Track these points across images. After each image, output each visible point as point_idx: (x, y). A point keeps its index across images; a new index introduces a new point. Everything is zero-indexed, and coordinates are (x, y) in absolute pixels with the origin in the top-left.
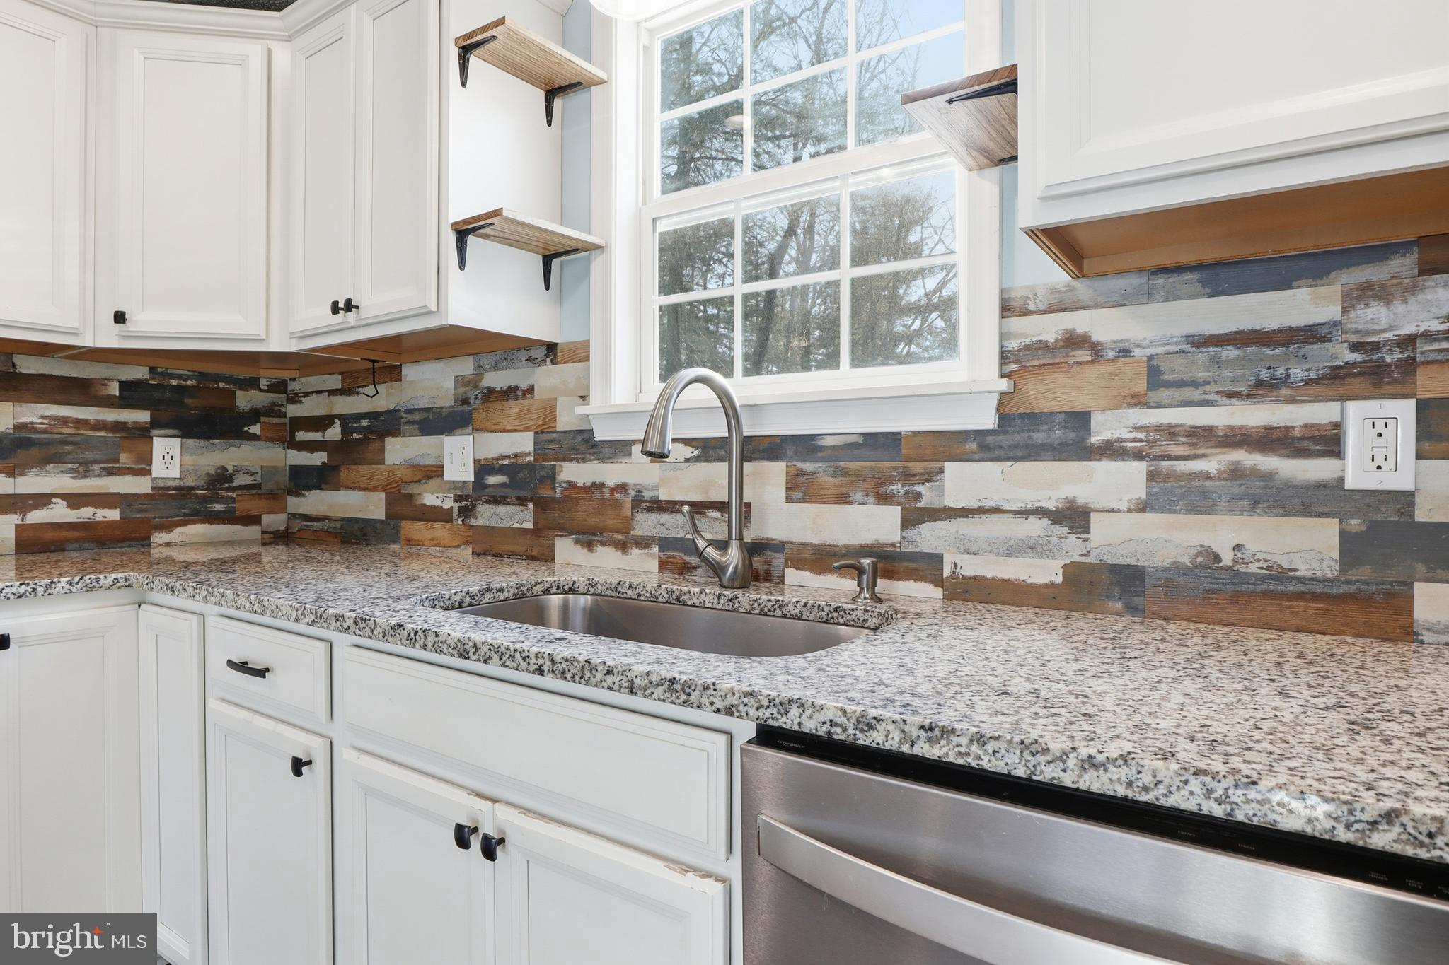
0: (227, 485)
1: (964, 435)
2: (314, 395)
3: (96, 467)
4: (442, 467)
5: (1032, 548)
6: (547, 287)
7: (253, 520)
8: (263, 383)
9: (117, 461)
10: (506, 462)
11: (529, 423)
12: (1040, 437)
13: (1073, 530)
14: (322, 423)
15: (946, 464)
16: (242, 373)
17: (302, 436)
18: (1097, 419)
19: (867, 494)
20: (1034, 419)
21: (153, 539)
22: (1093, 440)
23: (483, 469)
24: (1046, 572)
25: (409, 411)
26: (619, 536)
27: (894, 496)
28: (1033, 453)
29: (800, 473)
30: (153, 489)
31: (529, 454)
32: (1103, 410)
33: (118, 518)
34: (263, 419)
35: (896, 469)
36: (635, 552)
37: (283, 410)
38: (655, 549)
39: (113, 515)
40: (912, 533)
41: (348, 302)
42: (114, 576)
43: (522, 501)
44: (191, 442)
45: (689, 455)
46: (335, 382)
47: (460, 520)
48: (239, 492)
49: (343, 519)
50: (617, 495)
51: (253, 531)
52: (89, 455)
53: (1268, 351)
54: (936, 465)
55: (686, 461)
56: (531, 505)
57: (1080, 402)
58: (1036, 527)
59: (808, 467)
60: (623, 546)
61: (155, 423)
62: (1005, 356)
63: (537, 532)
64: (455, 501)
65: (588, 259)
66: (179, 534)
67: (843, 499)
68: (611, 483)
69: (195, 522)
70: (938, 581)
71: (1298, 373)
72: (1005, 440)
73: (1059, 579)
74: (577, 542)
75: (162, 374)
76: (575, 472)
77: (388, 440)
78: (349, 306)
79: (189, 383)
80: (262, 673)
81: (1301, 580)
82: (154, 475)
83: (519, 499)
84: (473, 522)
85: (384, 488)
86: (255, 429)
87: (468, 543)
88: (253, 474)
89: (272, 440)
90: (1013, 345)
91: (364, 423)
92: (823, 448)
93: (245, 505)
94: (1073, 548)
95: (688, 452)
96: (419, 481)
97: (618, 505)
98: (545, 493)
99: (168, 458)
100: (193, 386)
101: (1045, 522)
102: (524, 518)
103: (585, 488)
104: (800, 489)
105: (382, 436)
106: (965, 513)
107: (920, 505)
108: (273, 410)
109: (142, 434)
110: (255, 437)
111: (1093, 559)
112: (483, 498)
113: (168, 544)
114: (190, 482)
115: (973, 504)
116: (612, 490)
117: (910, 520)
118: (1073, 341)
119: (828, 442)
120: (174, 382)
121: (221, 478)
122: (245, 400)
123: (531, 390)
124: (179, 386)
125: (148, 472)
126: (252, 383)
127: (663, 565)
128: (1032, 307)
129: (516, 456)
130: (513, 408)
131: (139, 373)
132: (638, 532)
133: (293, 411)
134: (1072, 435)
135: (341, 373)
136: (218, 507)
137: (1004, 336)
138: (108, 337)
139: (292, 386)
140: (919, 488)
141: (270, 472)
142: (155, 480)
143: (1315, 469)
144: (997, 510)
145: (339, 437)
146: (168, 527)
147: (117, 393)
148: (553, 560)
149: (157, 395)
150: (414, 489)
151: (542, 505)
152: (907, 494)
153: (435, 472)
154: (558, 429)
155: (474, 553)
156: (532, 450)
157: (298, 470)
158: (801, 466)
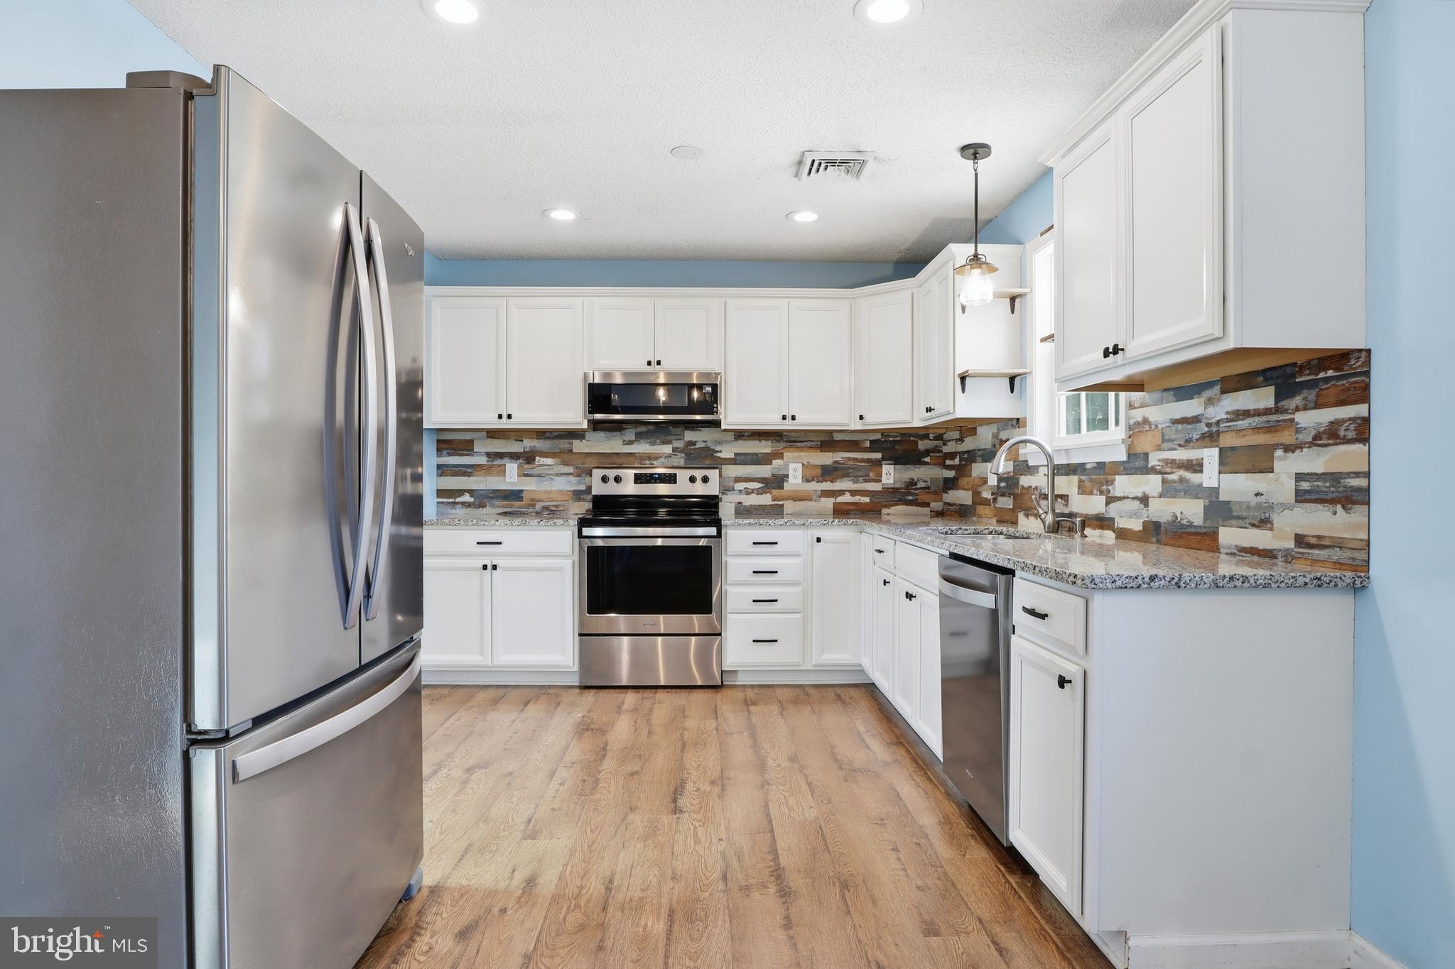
0: (914, 487)
1: (1119, 463)
2: (951, 442)
3: (861, 478)
4: (988, 478)
5: (1136, 514)
6: (1012, 391)
7: (926, 505)
8: (931, 436)
9: (869, 476)
10: (1005, 476)
11: (1011, 456)
12: (1137, 464)
13: (1145, 506)
14: (952, 456)
15: (1117, 476)
16: (922, 433)
17: (948, 462)
18: (1150, 456)
19: (1097, 490)
20: (1135, 456)
21: (882, 511)
22: (1149, 465)
23: (999, 479)
24: (1139, 525)
25: (979, 450)
26: (1034, 512)
27: (1103, 491)
28: (1135, 471)
29: (1081, 481)
30: (882, 488)
31: (1011, 472)
32: (1151, 452)
33: (869, 501)
34: (931, 454)
35: (1104, 478)
37: (941, 449)
39: (867, 500)
40: (1108, 508)
41: (930, 407)
43: (1010, 495)
44: (898, 466)
46: (956, 434)
47: (993, 505)
48: (919, 491)
49: (960, 505)
50: (1034, 492)
51: (926, 510)
52: (859, 474)
53: (1189, 427)
54: (1114, 477)
56: (1012, 497)
57: (1146, 448)
58: (1136, 505)
59: (1083, 478)
60: (1034, 516)
61: (883, 459)
62: (1128, 428)
63: (1013, 510)
64: (992, 495)
65: (1026, 377)
66: (893, 510)
67: (1091, 492)
68: (1032, 486)
69: (899, 505)
70: (1114, 530)
71: (1196, 436)
72: (1129, 465)
73: (1142, 528)
74: (1024, 514)
75: (886, 436)
76: (1024, 481)
77: (973, 464)
78: (931, 409)
79: (898, 439)
80: (883, 552)
81: (1195, 527)
84: (997, 506)
85: (972, 489)
86: (927, 459)
87: (995, 515)
88: (926, 482)
89: (935, 464)
90: (1131, 422)
91: (966, 456)
92: (1086, 469)
93: (923, 497)
94: (1145, 514)
96: (982, 485)
97: (1035, 496)
98: (1016, 490)
99: (888, 474)
100: (899, 441)
101: (1138, 502)
102: (1010, 503)
103: (1026, 488)
104: (1081, 488)
105: (971, 462)
106: (1120, 499)
107: (1110, 495)
108: (936, 450)
109: (878, 464)
110: (927, 463)
111: (1149, 519)
112: (999, 494)
113: (888, 514)
114: (898, 485)
115: (1122, 495)
116: (1033, 489)
117: (1110, 500)
118: (1145, 421)
119: (1088, 466)
120: (891, 439)
121: (912, 483)
122: (923, 445)
124: (893, 441)
125: (881, 481)
126: (926, 437)
128: (1134, 407)
129: (1008, 472)
131: (878, 436)
133: (946, 449)
134: (1144, 463)
136: (910, 498)
137: (1128, 418)
138: (858, 426)
139: (945, 436)
140: (1109, 487)
141: (933, 480)
142: (883, 484)
143: (1193, 478)
144: (1127, 498)
145: (958, 463)
146: (889, 506)
147: (868, 446)
148: (1017, 524)
149: (884, 445)
150: (980, 489)
151: (1016, 496)
152: (1106, 490)
153: (986, 481)
154: (1019, 460)
155: (997, 521)
156: (1012, 470)
157: (946, 480)
158: (1081, 477)
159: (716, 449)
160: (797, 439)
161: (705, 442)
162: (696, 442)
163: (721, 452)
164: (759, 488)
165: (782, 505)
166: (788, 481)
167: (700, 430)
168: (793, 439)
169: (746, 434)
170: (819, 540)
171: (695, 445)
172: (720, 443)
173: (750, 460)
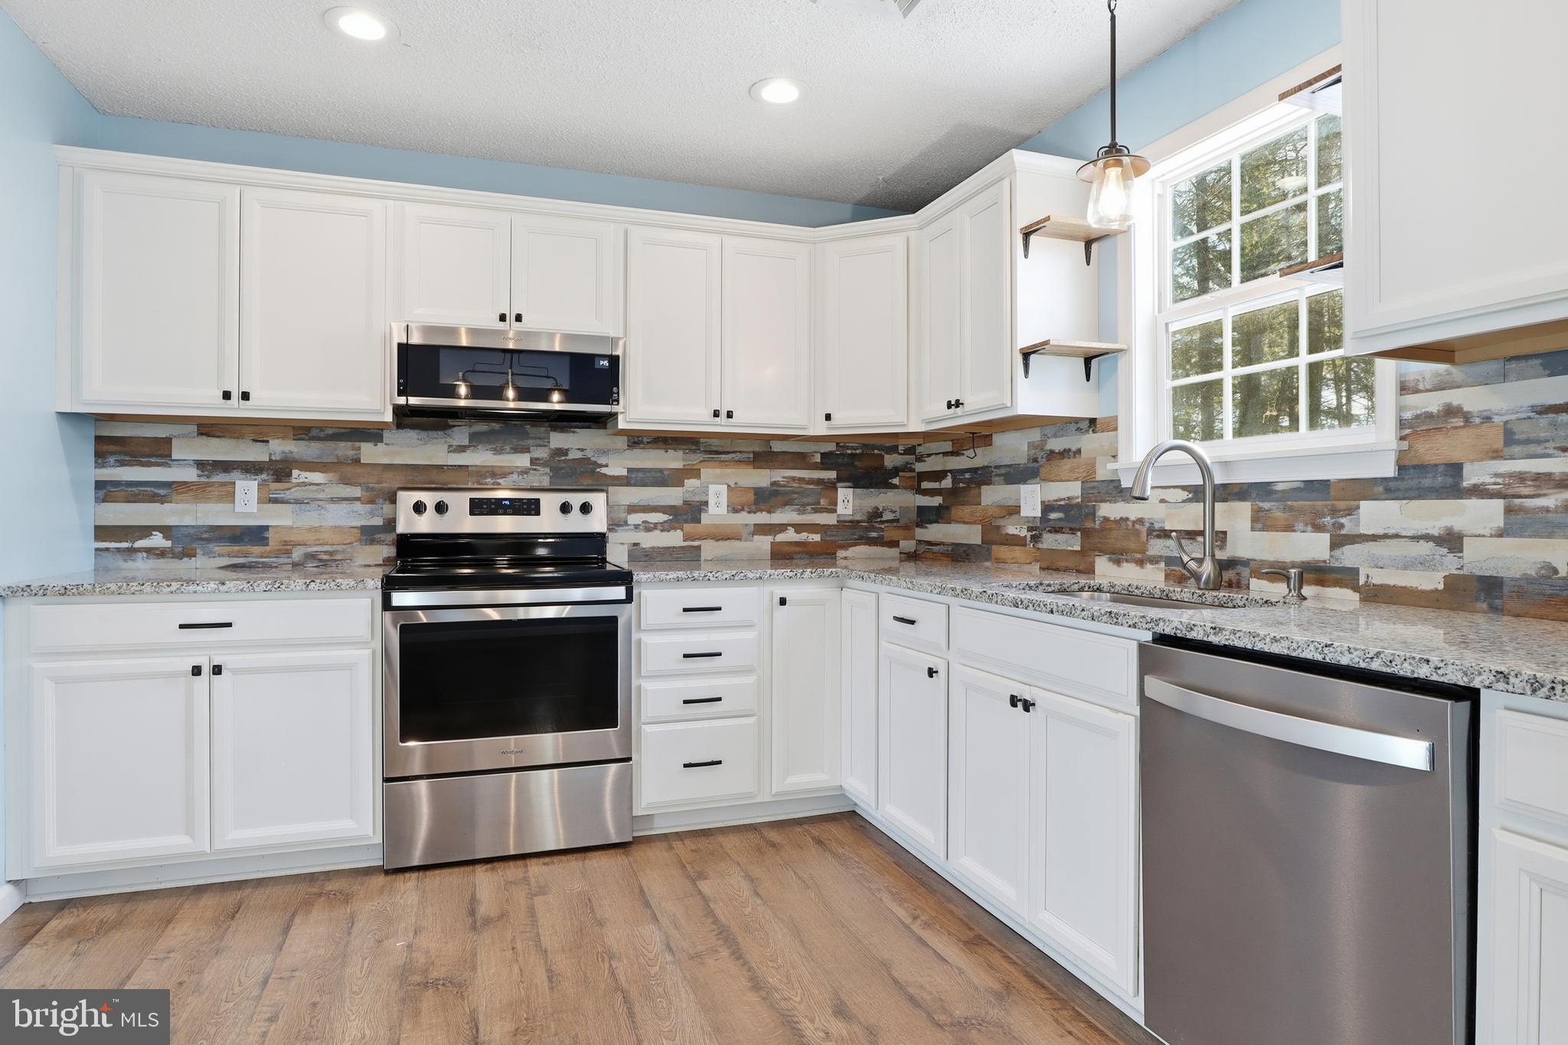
0: (879, 520)
1: (1374, 481)
2: (934, 456)
3: (809, 508)
4: (1020, 507)
5: (1423, 564)
6: (1088, 379)
7: (894, 544)
8: (901, 448)
9: (820, 504)
10: (1062, 503)
11: (1078, 475)
12: (1427, 482)
13: (1451, 550)
14: (938, 476)
15: (1361, 502)
16: (888, 443)
17: (925, 485)
18: (1467, 469)
19: (1307, 524)
20: (1422, 468)
21: (838, 554)
22: (1465, 484)
23: (1047, 508)
24: (1432, 581)
25: (997, 467)
26: (1139, 556)
27: (1325, 526)
28: (1421, 494)
29: (1260, 510)
30: (838, 521)
31: (1077, 497)
32: (1472, 461)
33: (819, 540)
34: (901, 474)
35: (1326, 506)
36: (1149, 566)
37: (913, 467)
38: (1162, 565)
39: (817, 538)
40: (1337, 553)
41: (957, 401)
42: (830, 570)
43: (1073, 531)
44: (858, 490)
45: (1185, 498)
46: (948, 446)
47: (1032, 544)
48: (886, 524)
49: (953, 544)
50: (1137, 526)
51: (894, 552)
52: (806, 500)
54: (1356, 503)
55: (1183, 501)
56: (1079, 534)
57: (1455, 456)
58: (1425, 548)
59: (1266, 505)
60: (1140, 563)
61: (839, 479)
62: (1402, 424)
63: (1082, 552)
64: (1028, 531)
65: (1116, 357)
66: (852, 552)
67: (1289, 528)
68: (1133, 518)
69: (859, 544)
70: (1356, 588)
72: (1402, 485)
73: (1441, 587)
74: (1110, 560)
75: (843, 447)
76: (1109, 510)
77: (984, 488)
78: (958, 404)
79: (858, 451)
80: (912, 622)
82: (838, 513)
83: (1071, 529)
84: (1040, 546)
85: (980, 522)
86: (896, 481)
87: (1037, 561)
88: (894, 512)
89: (906, 488)
90: (1408, 415)
91: (967, 476)
92: (1276, 492)
93: (890, 534)
94: (1450, 564)
95: (1185, 495)
96: (1004, 516)
97: (1137, 533)
98: (1089, 525)
99: (846, 501)
100: (859, 454)
101: (1431, 544)
102: (1074, 543)
103: (1116, 521)
104: (1261, 522)
105: (979, 484)
106: (1374, 538)
107: (1343, 532)
108: (907, 468)
109: (831, 486)
110: (895, 487)
111: (1465, 572)
112: (1047, 529)
113: (845, 558)
114: (858, 518)
115: (1381, 532)
116: (1134, 522)
117: (1338, 542)
118: (1450, 411)
119: (1280, 487)
120: (849, 452)
121: (875, 514)
122: (890, 461)
123: (1079, 451)
124: (852, 454)
125: (835, 511)
126: (893, 449)
127: (1167, 577)
128: (1421, 387)
129: (1069, 498)
130: (1067, 464)
131: (831, 447)
132: (1151, 552)
133: (920, 467)
134: (1450, 481)
135: (952, 441)
136: (874, 534)
137: (1400, 409)
138: (821, 429)
139: (919, 450)
140: (1343, 520)
141: (905, 510)
142: (839, 515)
144: (1397, 536)
145: (950, 486)
146: (845, 547)
147: (819, 460)
148: (1094, 572)
149: (840, 461)
150: (1001, 522)
151: (1086, 533)
152: (1334, 524)
153: (1015, 510)
154: (1097, 479)
155: (1040, 568)
156: (1080, 494)
157: (922, 510)
158: (1261, 504)
159: (599, 462)
160: (720, 449)
161: (582, 450)
162: (568, 450)
163: (607, 466)
164: (665, 522)
165: (699, 548)
166: (707, 511)
167: (574, 432)
168: (715, 449)
169: (645, 440)
170: (783, 602)
171: (567, 455)
172: (605, 452)
173: (651, 478)
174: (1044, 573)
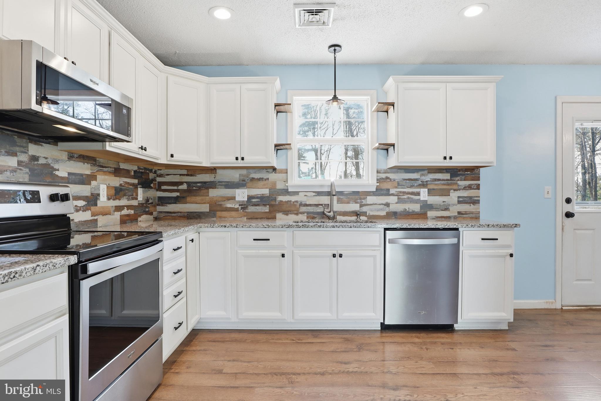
0: (148, 203)
1: (370, 192)
2: (172, 175)
3: (130, 197)
4: (235, 197)
5: (381, 210)
8: (153, 171)
9: (133, 196)
10: (259, 196)
11: (267, 187)
12: (382, 192)
13: (387, 207)
14: (176, 184)
15: (367, 197)
18: (390, 190)
19: (353, 202)
20: (381, 190)
21: (138, 220)
22: (390, 193)
23: (250, 198)
24: (383, 213)
25: (219, 182)
26: (296, 212)
27: (358, 202)
28: (382, 195)
29: (340, 198)
30: (138, 204)
31: (267, 194)
32: (392, 188)
34: (153, 182)
35: (359, 197)
36: (300, 215)
37: (157, 179)
38: (306, 214)
39: (133, 212)
40: (361, 208)
41: (243, 158)
43: (265, 205)
44: (144, 189)
45: (314, 195)
46: (185, 172)
47: (242, 211)
48: (150, 205)
49: (188, 212)
50: (295, 203)
51: (152, 217)
52: (129, 193)
53: (412, 182)
54: (366, 197)
55: (314, 196)
56: (268, 206)
57: (388, 187)
58: (382, 206)
59: (342, 197)
60: (297, 214)
62: (377, 180)
63: (270, 212)
64: (239, 206)
66: (142, 217)
67: (348, 203)
68: (293, 200)
69: (143, 214)
70: (366, 216)
71: (415, 185)
72: (377, 193)
73: (385, 214)
74: (283, 214)
76: (281, 198)
77: (210, 190)
79: (143, 171)
81: (416, 212)
82: (139, 200)
83: (263, 205)
84: (247, 211)
85: (208, 203)
86: (152, 185)
87: (245, 216)
88: (152, 199)
89: (156, 189)
90: (378, 178)
91: (199, 185)
92: (344, 194)
93: (151, 209)
94: (387, 210)
95: (314, 194)
96: (225, 201)
97: (295, 205)
98: (273, 203)
99: (140, 194)
101: (383, 206)
102: (266, 209)
103: (285, 202)
104: (340, 201)
105: (208, 188)
106: (371, 205)
107: (363, 203)
108: (155, 179)
109: (135, 186)
110: (152, 188)
111: (390, 211)
112: (251, 205)
113: (141, 221)
114: (143, 202)
115: (372, 203)
116: (294, 202)
117: (361, 206)
118: (387, 178)
119: (346, 193)
121: (147, 200)
122: (151, 176)
123: (268, 179)
127: (307, 218)
128: (381, 172)
129: (262, 194)
130: (261, 183)
132: (301, 211)
134: (387, 192)
135: (187, 170)
136: (147, 210)
137: (377, 176)
139: (159, 172)
140: (363, 201)
142: (138, 201)
143: (417, 197)
144: (376, 204)
145: (187, 188)
146: (140, 216)
147: (133, 174)
148: (276, 218)
149: (139, 175)
150: (223, 203)
151: (271, 206)
152: (361, 202)
154: (277, 188)
155: (247, 219)
156: (268, 193)
157: (160, 198)
158: (340, 197)
159: (55, 167)
160: (104, 165)
161: (46, 158)
162: (38, 157)
163: (58, 170)
164: (84, 206)
165: (96, 220)
166: (99, 200)
167: (42, 145)
168: (102, 165)
169: (76, 156)
170: (192, 241)
171: (38, 160)
172: (57, 161)
173: (78, 179)
174: (248, 220)
